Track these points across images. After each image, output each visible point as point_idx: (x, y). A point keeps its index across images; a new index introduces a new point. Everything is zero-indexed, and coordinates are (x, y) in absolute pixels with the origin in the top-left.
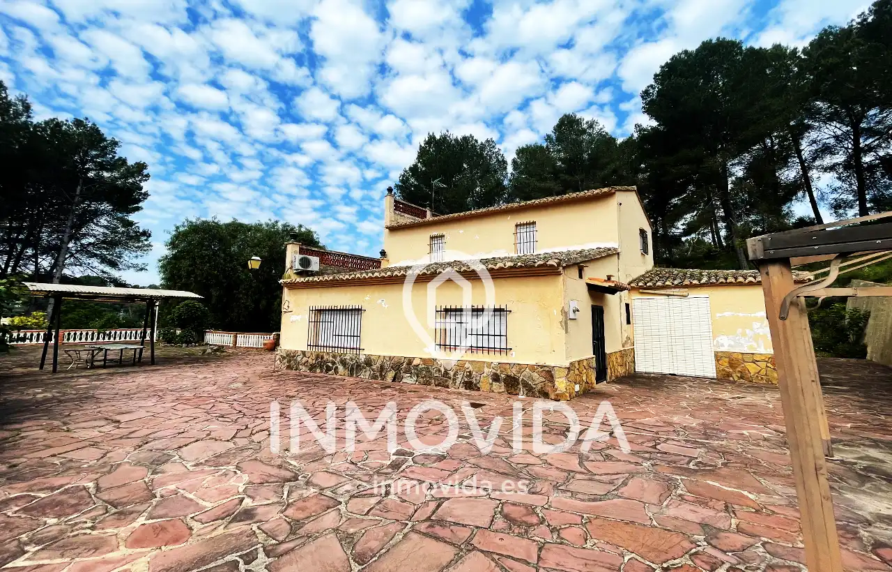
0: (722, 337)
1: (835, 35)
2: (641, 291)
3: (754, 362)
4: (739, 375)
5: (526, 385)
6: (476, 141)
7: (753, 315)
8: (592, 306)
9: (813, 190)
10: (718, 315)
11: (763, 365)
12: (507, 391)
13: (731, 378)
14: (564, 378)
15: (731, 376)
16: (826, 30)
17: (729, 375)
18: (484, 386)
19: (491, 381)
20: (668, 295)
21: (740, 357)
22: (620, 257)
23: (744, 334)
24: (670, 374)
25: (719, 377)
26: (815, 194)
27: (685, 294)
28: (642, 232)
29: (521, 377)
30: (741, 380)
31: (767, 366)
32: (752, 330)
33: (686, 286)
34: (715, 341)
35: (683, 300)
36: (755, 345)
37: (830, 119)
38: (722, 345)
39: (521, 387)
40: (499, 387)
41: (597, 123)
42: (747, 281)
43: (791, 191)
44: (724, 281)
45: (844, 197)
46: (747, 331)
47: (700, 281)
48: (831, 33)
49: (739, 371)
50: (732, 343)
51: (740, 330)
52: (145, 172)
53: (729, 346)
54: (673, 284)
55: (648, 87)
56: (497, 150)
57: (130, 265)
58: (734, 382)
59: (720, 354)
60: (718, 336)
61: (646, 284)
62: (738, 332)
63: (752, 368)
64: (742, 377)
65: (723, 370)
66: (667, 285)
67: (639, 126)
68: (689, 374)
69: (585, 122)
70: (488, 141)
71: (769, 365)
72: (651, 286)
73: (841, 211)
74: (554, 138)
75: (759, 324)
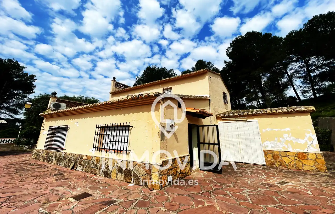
0: (266, 142)
1: (295, 33)
2: (222, 119)
3: (287, 156)
4: (279, 164)
5: (135, 176)
6: (167, 70)
7: (283, 130)
8: (189, 124)
9: (294, 85)
10: (263, 130)
11: (293, 158)
12: (125, 179)
13: (274, 166)
14: (157, 173)
15: (275, 164)
16: (292, 32)
17: (273, 164)
18: (113, 176)
19: (117, 172)
20: (236, 121)
21: (279, 153)
22: (211, 102)
23: (279, 141)
24: (240, 162)
25: (268, 165)
26: (295, 87)
27: (245, 120)
28: (224, 94)
29: (133, 170)
30: (281, 167)
31: (295, 159)
32: (283, 138)
33: (245, 116)
34: (263, 144)
35: (244, 123)
36: (286, 146)
37: (297, 61)
38: (268, 147)
39: (133, 177)
40: (121, 177)
41: (211, 63)
42: (278, 112)
43: (285, 86)
44: (265, 112)
45: (305, 89)
46: (281, 139)
47: (252, 113)
48: (294, 32)
49: (279, 161)
50: (273, 145)
51: (276, 139)
52: (35, 78)
53: (272, 147)
54: (238, 115)
55: (228, 48)
56: (174, 73)
57: (22, 113)
58: (277, 168)
59: (267, 152)
60: (265, 142)
61: (225, 115)
62: (275, 139)
63: (286, 160)
64: (281, 165)
65: (269, 161)
66: (236, 115)
67: (225, 61)
68: (250, 162)
69: (206, 62)
70: (171, 70)
71: (296, 158)
72: (227, 116)
73: (304, 94)
74: (195, 68)
75: (287, 135)
